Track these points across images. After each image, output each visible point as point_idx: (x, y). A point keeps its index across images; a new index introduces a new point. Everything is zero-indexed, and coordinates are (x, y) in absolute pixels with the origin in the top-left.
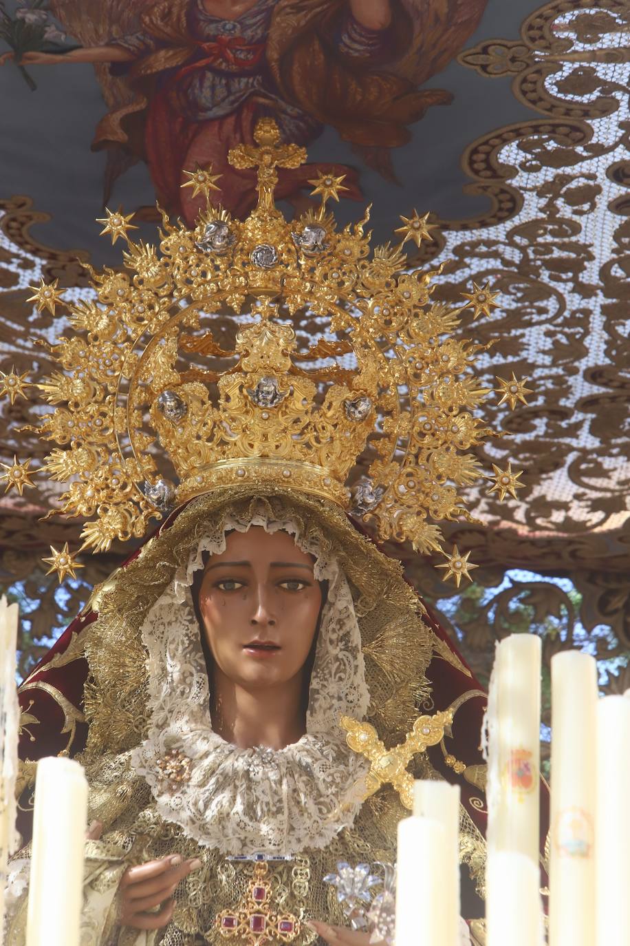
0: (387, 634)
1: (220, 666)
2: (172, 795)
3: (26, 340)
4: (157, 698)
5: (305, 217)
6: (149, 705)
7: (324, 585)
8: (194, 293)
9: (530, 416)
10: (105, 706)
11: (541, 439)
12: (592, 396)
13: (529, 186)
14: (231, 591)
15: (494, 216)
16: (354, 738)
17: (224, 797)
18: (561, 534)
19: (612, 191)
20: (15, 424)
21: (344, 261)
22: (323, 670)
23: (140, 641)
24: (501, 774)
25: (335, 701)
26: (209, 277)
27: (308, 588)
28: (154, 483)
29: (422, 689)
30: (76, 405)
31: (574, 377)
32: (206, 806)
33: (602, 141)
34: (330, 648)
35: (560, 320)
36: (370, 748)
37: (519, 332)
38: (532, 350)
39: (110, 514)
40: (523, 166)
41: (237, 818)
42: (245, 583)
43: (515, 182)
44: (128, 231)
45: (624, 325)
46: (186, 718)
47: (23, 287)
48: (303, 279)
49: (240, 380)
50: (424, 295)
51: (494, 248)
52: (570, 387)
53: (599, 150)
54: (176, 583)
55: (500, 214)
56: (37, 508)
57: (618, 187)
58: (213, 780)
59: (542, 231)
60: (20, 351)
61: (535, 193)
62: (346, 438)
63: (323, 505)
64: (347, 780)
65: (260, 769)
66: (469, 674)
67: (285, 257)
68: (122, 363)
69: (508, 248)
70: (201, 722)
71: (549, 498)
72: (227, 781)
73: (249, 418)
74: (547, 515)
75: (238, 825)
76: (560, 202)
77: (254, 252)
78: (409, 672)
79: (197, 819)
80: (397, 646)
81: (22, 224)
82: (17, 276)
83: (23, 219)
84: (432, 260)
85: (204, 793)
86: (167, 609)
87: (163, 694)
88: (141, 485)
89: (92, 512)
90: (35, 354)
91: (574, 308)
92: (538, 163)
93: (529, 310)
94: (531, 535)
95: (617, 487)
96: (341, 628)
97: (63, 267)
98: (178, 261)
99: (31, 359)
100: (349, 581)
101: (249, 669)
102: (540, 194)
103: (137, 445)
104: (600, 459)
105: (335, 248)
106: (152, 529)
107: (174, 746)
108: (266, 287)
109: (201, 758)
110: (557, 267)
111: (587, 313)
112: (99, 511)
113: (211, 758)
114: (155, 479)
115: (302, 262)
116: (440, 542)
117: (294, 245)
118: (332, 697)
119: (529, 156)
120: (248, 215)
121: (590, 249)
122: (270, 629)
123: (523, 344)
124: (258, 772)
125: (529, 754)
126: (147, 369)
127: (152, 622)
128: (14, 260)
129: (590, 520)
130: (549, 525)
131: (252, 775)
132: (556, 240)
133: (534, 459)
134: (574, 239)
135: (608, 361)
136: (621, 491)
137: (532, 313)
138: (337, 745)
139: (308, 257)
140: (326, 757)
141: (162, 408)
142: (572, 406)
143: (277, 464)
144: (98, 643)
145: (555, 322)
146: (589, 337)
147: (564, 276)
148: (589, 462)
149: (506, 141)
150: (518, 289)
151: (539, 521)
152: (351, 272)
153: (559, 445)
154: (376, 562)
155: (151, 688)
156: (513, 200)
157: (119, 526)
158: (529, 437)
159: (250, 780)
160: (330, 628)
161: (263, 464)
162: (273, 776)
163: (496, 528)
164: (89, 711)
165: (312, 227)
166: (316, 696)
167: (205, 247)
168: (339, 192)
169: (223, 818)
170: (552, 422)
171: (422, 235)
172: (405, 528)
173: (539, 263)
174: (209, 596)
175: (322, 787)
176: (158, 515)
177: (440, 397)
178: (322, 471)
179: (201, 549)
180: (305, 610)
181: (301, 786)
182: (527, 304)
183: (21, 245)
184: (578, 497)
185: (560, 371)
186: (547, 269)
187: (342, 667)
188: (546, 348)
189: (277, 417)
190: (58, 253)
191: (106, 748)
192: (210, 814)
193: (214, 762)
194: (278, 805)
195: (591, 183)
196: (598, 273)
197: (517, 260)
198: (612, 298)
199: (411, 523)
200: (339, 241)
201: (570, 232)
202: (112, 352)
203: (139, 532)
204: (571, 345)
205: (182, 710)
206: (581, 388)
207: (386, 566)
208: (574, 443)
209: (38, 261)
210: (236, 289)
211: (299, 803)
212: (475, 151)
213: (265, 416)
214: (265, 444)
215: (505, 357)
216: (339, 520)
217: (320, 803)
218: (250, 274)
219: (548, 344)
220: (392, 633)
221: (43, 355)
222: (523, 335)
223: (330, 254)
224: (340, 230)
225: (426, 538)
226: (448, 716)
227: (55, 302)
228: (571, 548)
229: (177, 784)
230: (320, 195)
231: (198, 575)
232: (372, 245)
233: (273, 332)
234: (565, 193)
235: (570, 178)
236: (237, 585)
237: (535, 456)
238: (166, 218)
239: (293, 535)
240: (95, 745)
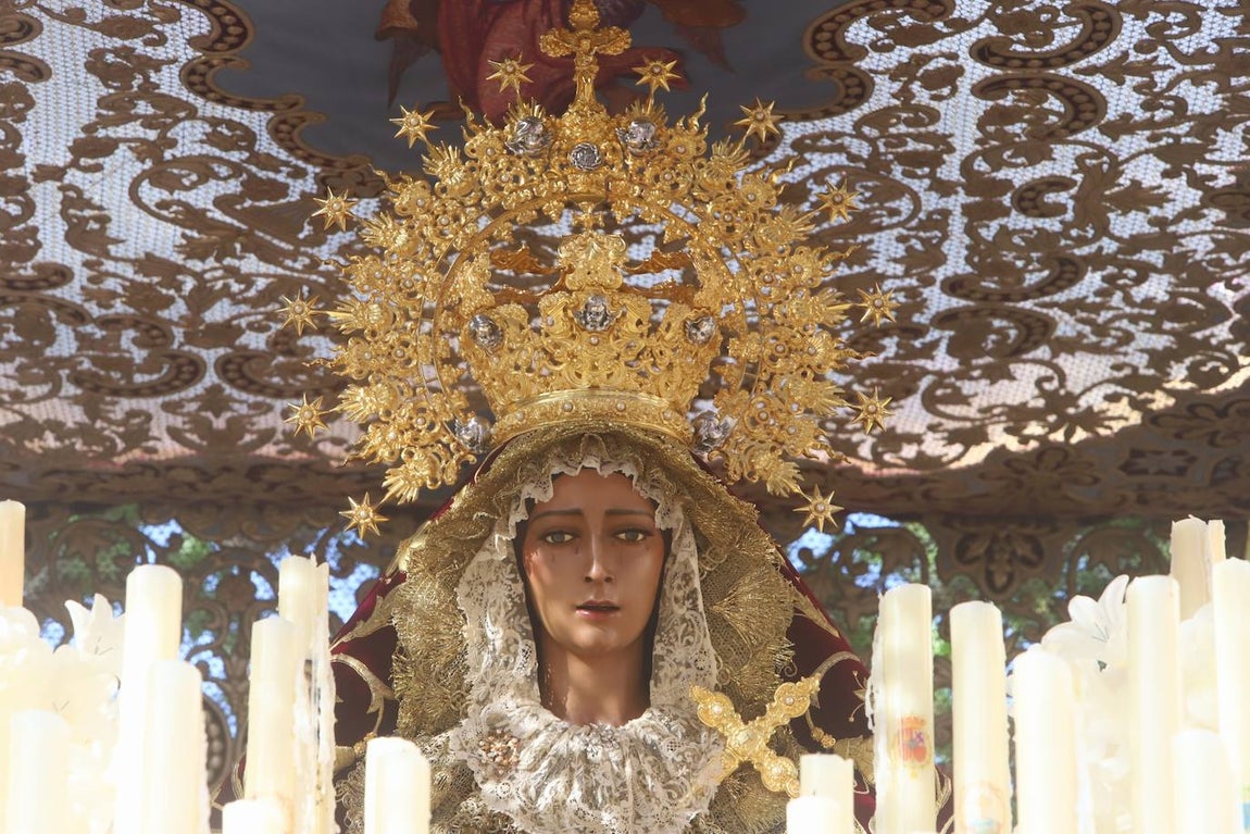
0: (740, 590)
1: (549, 630)
2: (499, 782)
3: (295, 261)
4: (477, 670)
5: (630, 109)
6: (468, 678)
7: (667, 535)
8: (506, 201)
9: (878, 335)
10: (418, 680)
11: (891, 362)
12: (950, 310)
13: (880, 69)
14: (560, 543)
15: (840, 104)
16: (706, 711)
17: (558, 783)
18: (912, 472)
19: (977, 71)
20: (281, 359)
21: (677, 160)
22: (668, 633)
23: (455, 604)
24: (890, 746)
25: (682, 669)
26: (522, 182)
27: (649, 539)
28: (466, 421)
29: (783, 652)
30: (374, 334)
31: (929, 289)
32: (538, 793)
33: (965, 15)
34: (676, 607)
35: (914, 223)
36: (724, 721)
37: (867, 238)
38: (882, 259)
39: (416, 458)
40: (875, 46)
41: (574, 806)
42: (576, 534)
43: (864, 64)
44: (427, 132)
45: (988, 227)
46: (511, 692)
47: (293, 200)
48: (631, 181)
49: (563, 300)
50: (771, 197)
51: (839, 141)
52: (925, 300)
53: (962, 25)
54: (497, 536)
55: (847, 101)
56: (305, 455)
57: (983, 68)
58: (545, 763)
59: (895, 120)
60: (288, 273)
61: (887, 77)
62: (688, 364)
63: (663, 442)
64: (699, 759)
65: (599, 749)
66: (836, 634)
67: (609, 157)
68: (424, 283)
69: (855, 140)
70: (529, 697)
71: (899, 430)
72: (561, 765)
73: (575, 343)
74: (896, 450)
75: (576, 814)
76: (916, 87)
77: (574, 152)
78: (767, 633)
79: (528, 810)
80: (752, 604)
81: (294, 127)
82: (286, 186)
83: (295, 121)
84: (767, 156)
85: (535, 778)
86: (486, 566)
87: (484, 665)
88: (451, 424)
89: (396, 456)
90: (306, 276)
91: (931, 209)
92: (891, 41)
93: (878, 212)
94: (878, 473)
95: (978, 416)
96: (687, 584)
97: (340, 175)
98: (486, 164)
99: (300, 283)
100: (695, 530)
101: (584, 634)
102: (893, 78)
103: (445, 378)
104: (958, 384)
105: (667, 145)
106: (466, 474)
107: (498, 725)
108: (589, 192)
109: (530, 738)
110: (912, 161)
111: (946, 213)
112: (403, 455)
113: (542, 737)
114: (466, 417)
115: (629, 162)
116: (798, 482)
117: (618, 142)
118: (679, 664)
119: (881, 34)
120: (566, 109)
121: (950, 140)
122: (607, 587)
123: (872, 251)
124: (597, 753)
125: (922, 722)
126: (455, 289)
127: (469, 583)
128: (283, 168)
129: (946, 455)
130: (899, 462)
131: (590, 756)
132: (911, 130)
133: (883, 386)
134: (931, 128)
135: (969, 269)
136: (983, 420)
137: (882, 216)
138: (686, 719)
139: (636, 156)
140: (674, 733)
141: (474, 335)
142: (927, 322)
143: (608, 396)
144: (407, 608)
145: (909, 225)
146: (948, 242)
147: (919, 172)
148: (946, 387)
149: (854, 17)
150: (867, 188)
151: (888, 457)
152: (686, 172)
153: (912, 367)
154: (728, 507)
155: (470, 659)
156: (862, 85)
157: (427, 472)
158: (877, 360)
159: (588, 761)
160: (675, 584)
161: (593, 396)
162: (615, 756)
163: (837, 467)
164: (398, 686)
165: (640, 121)
166: (661, 663)
167: (517, 147)
168: (669, 81)
169: (558, 806)
170: (904, 341)
171: (767, 128)
172: (757, 467)
173: (891, 157)
174: (534, 551)
175: (670, 768)
176: (471, 458)
177: (793, 315)
178: (660, 403)
179: (524, 497)
180: (645, 564)
181: (647, 767)
182: (876, 204)
183: (291, 150)
184: (932, 428)
185: (914, 282)
186: (900, 164)
187: (690, 629)
188: (898, 256)
189: (608, 342)
190: (334, 158)
191: (419, 728)
192: (544, 802)
193: (546, 742)
194: (621, 790)
195: (952, 63)
196: (958, 167)
197: (865, 154)
198: (974, 196)
199: (764, 461)
200: (671, 137)
201: (927, 120)
202: (414, 272)
203: (450, 478)
204: (926, 252)
205: (507, 683)
206: (938, 301)
207: (739, 511)
208: (929, 365)
209: (310, 168)
210: (553, 195)
211: (645, 786)
212: (819, 29)
213: (594, 340)
214: (595, 373)
215: (850, 267)
216: (683, 459)
217: (669, 787)
218: (569, 178)
219: (900, 251)
220: (746, 588)
221: (314, 277)
222: (871, 242)
223: (661, 152)
224: (671, 124)
225: (782, 478)
226: (813, 683)
227: (346, 216)
228: (924, 487)
229: (504, 769)
230: (648, 84)
231: (521, 526)
232: (709, 140)
233: (600, 244)
234: (922, 75)
235: (928, 58)
236: (567, 537)
237: (883, 382)
238: (470, 116)
239: (631, 477)
240: (407, 727)
